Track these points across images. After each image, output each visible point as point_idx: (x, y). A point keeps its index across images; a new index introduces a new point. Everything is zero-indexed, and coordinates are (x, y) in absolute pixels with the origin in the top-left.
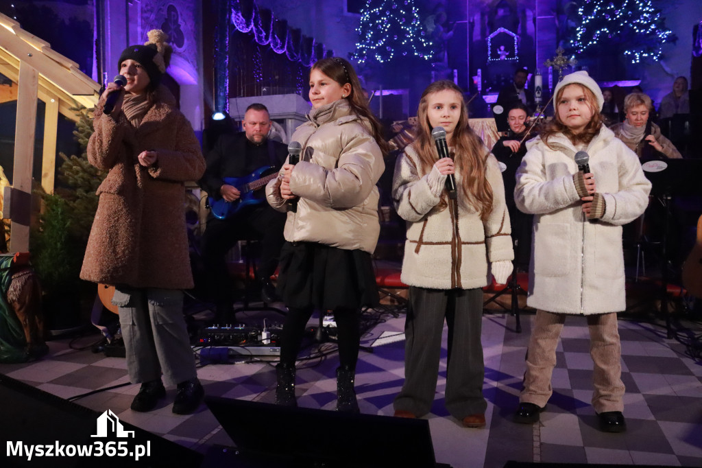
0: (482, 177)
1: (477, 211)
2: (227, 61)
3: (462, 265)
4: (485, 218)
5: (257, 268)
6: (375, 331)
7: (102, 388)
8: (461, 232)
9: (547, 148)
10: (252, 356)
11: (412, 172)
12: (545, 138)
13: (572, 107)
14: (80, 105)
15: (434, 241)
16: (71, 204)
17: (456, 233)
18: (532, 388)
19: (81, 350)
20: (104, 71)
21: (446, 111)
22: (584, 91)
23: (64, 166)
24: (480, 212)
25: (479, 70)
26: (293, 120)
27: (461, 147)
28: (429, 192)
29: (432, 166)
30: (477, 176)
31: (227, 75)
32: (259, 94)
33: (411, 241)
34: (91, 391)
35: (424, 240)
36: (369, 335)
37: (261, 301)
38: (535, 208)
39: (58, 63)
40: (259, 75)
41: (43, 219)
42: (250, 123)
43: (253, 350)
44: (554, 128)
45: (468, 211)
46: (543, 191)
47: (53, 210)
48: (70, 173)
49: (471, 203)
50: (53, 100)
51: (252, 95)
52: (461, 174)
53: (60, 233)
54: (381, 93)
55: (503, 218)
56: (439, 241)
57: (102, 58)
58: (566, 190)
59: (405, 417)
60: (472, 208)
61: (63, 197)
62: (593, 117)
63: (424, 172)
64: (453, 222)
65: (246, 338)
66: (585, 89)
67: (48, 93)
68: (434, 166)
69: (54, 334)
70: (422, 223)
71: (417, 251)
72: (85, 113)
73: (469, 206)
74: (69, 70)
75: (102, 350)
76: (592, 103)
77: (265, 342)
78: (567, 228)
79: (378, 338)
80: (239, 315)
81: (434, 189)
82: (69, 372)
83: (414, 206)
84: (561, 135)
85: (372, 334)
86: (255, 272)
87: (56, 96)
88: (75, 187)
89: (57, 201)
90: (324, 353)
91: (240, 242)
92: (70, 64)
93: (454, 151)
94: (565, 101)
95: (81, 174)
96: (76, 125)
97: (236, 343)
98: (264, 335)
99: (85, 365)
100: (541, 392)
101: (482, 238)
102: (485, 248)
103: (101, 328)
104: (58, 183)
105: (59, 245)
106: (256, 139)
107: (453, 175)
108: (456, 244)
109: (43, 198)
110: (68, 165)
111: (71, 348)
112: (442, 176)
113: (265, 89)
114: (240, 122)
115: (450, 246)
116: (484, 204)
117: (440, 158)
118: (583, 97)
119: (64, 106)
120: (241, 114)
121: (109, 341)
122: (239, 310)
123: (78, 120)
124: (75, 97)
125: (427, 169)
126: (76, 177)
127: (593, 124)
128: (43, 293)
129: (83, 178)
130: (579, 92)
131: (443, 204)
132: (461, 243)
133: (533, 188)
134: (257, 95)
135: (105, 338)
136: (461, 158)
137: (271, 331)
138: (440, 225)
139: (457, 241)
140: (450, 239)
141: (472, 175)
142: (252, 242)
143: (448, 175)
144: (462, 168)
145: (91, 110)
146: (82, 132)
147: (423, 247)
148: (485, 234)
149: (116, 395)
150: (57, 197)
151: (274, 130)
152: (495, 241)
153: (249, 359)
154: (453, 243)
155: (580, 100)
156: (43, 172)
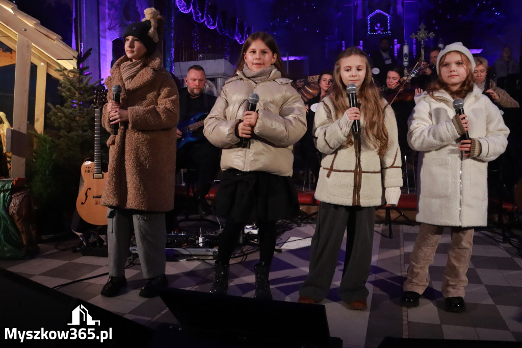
0: (381, 122)
1: (376, 148)
2: (173, 35)
3: (362, 188)
4: (382, 153)
5: (195, 190)
6: (283, 236)
7: (79, 279)
8: (362, 163)
9: (433, 100)
10: (191, 255)
11: (328, 117)
12: (431, 93)
13: (452, 69)
14: (62, 67)
15: (342, 169)
16: (56, 141)
17: (358, 164)
18: (414, 281)
19: (64, 250)
20: (81, 42)
21: (354, 71)
22: (461, 57)
23: (51, 113)
24: (378, 148)
25: (361, 42)
26: (222, 79)
27: (366, 99)
28: (340, 132)
29: (343, 113)
30: (377, 121)
31: (173, 45)
32: (196, 59)
33: (324, 168)
34: (70, 281)
35: (334, 169)
36: (279, 239)
37: (198, 214)
38: (425, 146)
39: (46, 35)
40: (196, 45)
41: (35, 153)
42: (191, 80)
43: (193, 251)
44: (437, 86)
45: (368, 148)
46: (431, 132)
47: (43, 146)
48: (56, 119)
49: (372, 142)
50: (42, 64)
51: (192, 60)
52: (365, 119)
53: (48, 163)
54: (288, 59)
55: (396, 154)
56: (345, 169)
57: (79, 32)
58: (448, 130)
59: (307, 302)
60: (372, 146)
61: (50, 136)
62: (467, 77)
63: (337, 117)
64: (356, 156)
65: (187, 241)
66: (463, 56)
67: (39, 58)
68: (345, 113)
69: (44, 239)
70: (333, 155)
71: (328, 176)
72: (66, 74)
73: (369, 144)
74: (55, 41)
75: (79, 251)
76: (467, 66)
77: (201, 245)
78: (449, 160)
79: (286, 242)
80: (182, 224)
81: (344, 130)
82: (54, 267)
83: (328, 142)
84: (443, 91)
85: (281, 239)
86: (193, 192)
87: (45, 61)
88: (59, 129)
89: (45, 139)
90: (246, 253)
91: (182, 170)
92: (55, 36)
93: (361, 102)
94: (447, 65)
95: (63, 119)
96: (60, 82)
97: (180, 246)
98: (201, 240)
99: (67, 262)
100: (421, 284)
101: (379, 169)
102: (380, 177)
103: (79, 234)
104: (46, 126)
105: (47, 172)
106: (196, 91)
107: (358, 121)
108: (358, 172)
109: (36, 137)
110: (54, 112)
111: (57, 249)
112: (350, 121)
113: (201, 56)
114: (183, 81)
115: (353, 174)
116: (381, 142)
117: (350, 107)
118: (461, 62)
119: (50, 68)
120: (183, 74)
121: (85, 244)
122: (181, 221)
123: (61, 78)
124: (59, 61)
125: (340, 115)
126: (60, 121)
127: (467, 82)
128: (36, 208)
129: (65, 122)
130: (458, 58)
131: (349, 142)
132: (361, 172)
133: (423, 131)
134: (195, 60)
135: (82, 241)
136: (365, 107)
137: (205, 237)
138: (346, 157)
139: (358, 170)
140: (353, 169)
141: (373, 120)
142: (192, 170)
143: (355, 121)
144: (365, 115)
145: (71, 71)
146: (64, 87)
147: (333, 173)
148: (381, 166)
149: (91, 284)
150: (46, 136)
151: (207, 86)
152: (389, 172)
153: (190, 258)
154: (355, 172)
155: (458, 63)
156: (36, 118)
